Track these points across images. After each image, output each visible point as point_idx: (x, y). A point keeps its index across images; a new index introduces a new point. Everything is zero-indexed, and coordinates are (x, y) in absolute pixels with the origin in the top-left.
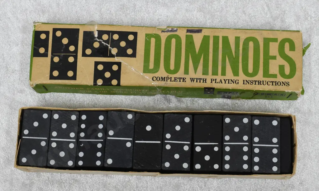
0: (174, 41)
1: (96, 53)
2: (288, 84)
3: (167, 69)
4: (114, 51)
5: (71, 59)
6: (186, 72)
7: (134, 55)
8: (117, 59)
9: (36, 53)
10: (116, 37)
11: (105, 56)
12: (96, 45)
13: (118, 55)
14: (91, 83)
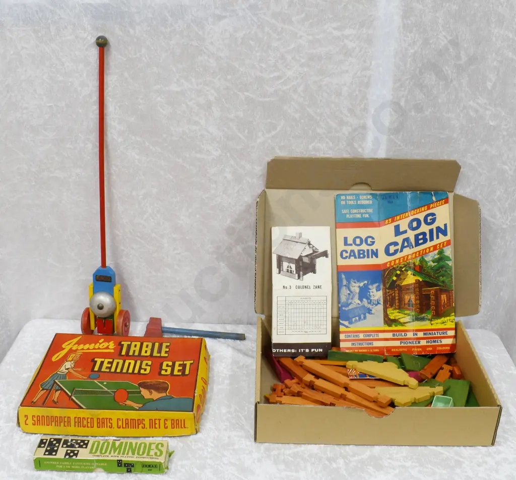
0: (106, 444)
1: (68, 446)
2: (158, 459)
3: (101, 452)
4: (77, 446)
5: (56, 449)
6: (110, 453)
7: (86, 447)
8: (77, 449)
9: (39, 446)
10: (79, 441)
11: (73, 447)
12: (69, 444)
13: (78, 447)
14: (63, 457)
